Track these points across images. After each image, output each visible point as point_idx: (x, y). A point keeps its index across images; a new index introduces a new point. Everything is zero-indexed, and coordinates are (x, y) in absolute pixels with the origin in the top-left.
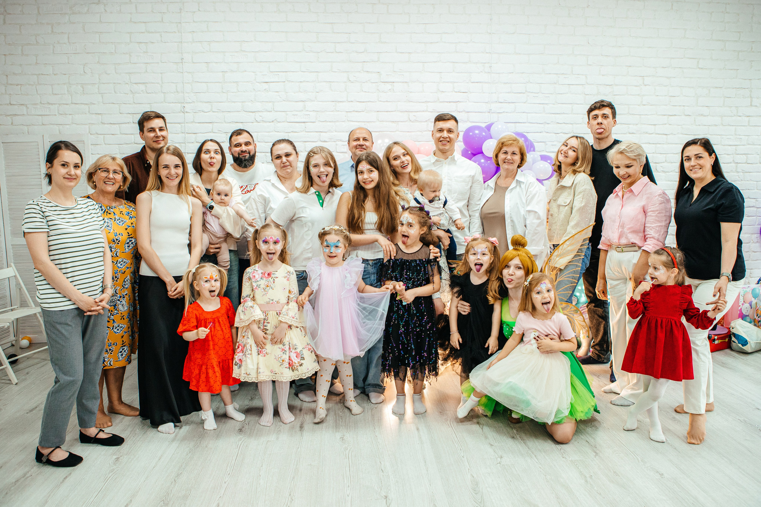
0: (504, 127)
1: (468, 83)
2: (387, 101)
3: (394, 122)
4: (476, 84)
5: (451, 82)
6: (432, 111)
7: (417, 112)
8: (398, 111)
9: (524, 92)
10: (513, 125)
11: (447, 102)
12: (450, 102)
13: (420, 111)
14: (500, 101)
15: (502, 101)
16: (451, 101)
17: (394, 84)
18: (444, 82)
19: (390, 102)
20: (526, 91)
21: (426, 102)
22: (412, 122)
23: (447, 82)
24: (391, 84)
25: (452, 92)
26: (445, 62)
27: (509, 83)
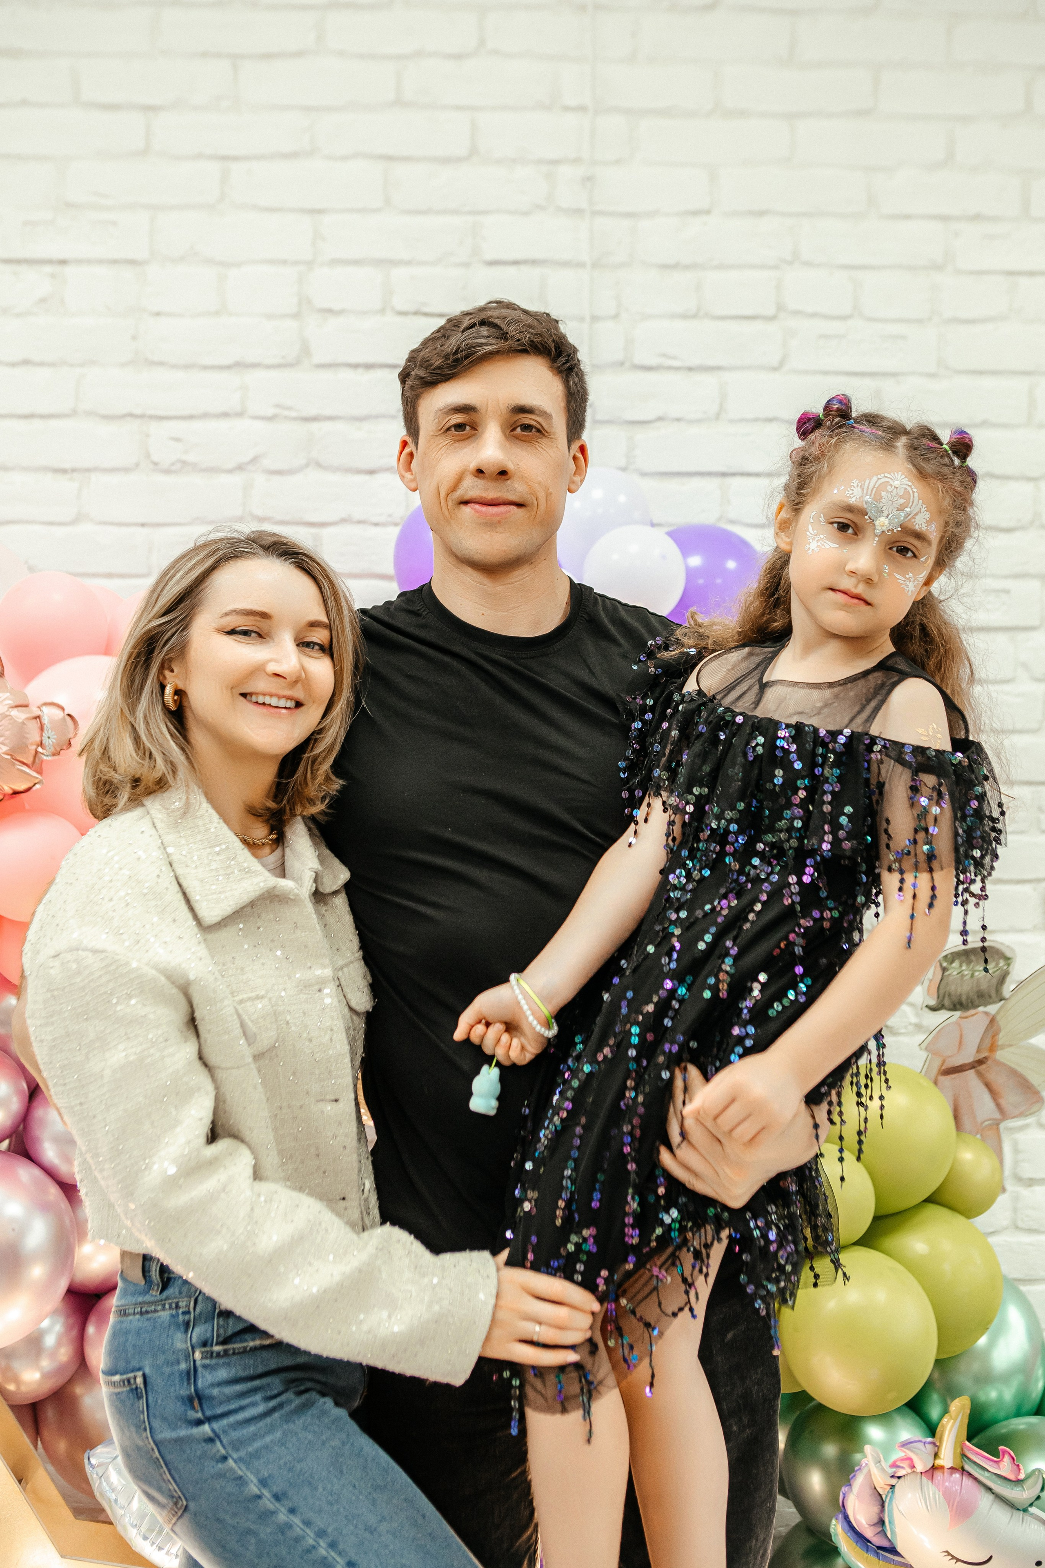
0: (622, 499)
1: (466, 265)
2: (26, 362)
3: (64, 471)
4: (512, 270)
5: (379, 263)
6: (270, 412)
7: (191, 417)
8: (90, 414)
9: (771, 311)
10: (712, 484)
11: (356, 366)
12: (369, 367)
13: (205, 416)
14: (639, 359)
15: (653, 361)
16: (370, 360)
17: (68, 270)
18: (336, 262)
19: (41, 364)
20: (780, 307)
21: (239, 365)
22: (167, 472)
23: (357, 262)
24: (48, 269)
25: (382, 311)
26: (344, 158)
27: (687, 267)
